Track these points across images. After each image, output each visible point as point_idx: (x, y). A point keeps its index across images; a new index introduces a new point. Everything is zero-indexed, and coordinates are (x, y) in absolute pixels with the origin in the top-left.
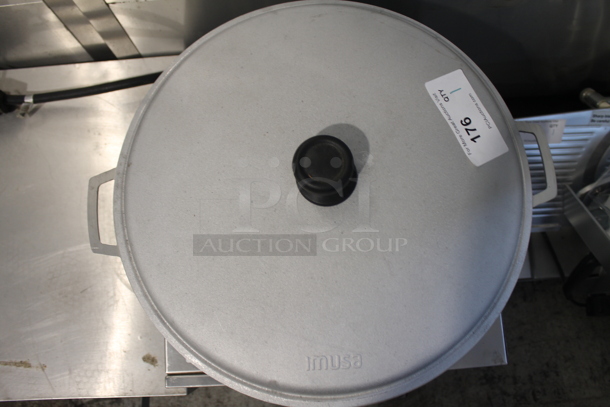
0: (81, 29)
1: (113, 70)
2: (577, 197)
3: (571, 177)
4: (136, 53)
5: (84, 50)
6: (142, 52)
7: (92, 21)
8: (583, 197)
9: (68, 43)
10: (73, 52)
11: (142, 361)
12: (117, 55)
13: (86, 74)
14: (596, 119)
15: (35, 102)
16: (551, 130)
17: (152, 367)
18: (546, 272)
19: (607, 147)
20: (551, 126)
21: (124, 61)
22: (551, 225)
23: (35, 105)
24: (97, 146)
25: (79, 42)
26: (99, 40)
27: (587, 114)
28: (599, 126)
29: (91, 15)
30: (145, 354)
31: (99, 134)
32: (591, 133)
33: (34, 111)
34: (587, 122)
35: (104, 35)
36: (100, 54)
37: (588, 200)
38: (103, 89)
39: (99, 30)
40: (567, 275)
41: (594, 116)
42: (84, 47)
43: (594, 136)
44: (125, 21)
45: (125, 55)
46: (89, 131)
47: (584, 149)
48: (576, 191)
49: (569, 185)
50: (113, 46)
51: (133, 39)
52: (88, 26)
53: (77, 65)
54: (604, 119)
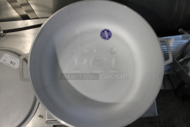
0: (19, 10)
1: (30, 23)
2: (178, 63)
3: (176, 57)
4: (37, 17)
5: (20, 16)
6: (39, 17)
7: (23, 7)
8: (180, 63)
9: (15, 14)
10: (16, 17)
11: (38, 117)
12: (31, 18)
13: (21, 24)
14: (184, 38)
15: (4, 33)
16: (170, 41)
17: (41, 119)
18: (169, 87)
19: (189, 44)
20: (170, 40)
21: (33, 20)
22: (170, 72)
23: (4, 34)
24: (24, 47)
25: (18, 14)
26: (25, 13)
27: (180, 36)
28: (185, 40)
29: (22, 5)
30: (39, 114)
31: (25, 43)
32: (182, 42)
33: (4, 36)
34: (181, 39)
35: (26, 11)
36: (25, 18)
37: (182, 63)
38: (26, 28)
39: (25, 10)
40: (175, 88)
41: (183, 37)
42: (20, 15)
43: (183, 43)
44: (33, 7)
45: (33, 18)
46: (21, 42)
47: (180, 47)
48: (178, 61)
49: (176, 59)
50: (29, 15)
51: (36, 13)
52: (21, 9)
53: (18, 21)
54: (186, 38)
